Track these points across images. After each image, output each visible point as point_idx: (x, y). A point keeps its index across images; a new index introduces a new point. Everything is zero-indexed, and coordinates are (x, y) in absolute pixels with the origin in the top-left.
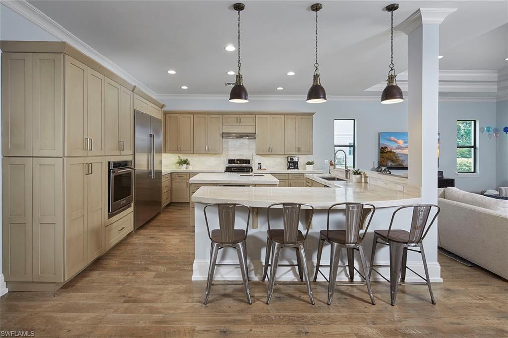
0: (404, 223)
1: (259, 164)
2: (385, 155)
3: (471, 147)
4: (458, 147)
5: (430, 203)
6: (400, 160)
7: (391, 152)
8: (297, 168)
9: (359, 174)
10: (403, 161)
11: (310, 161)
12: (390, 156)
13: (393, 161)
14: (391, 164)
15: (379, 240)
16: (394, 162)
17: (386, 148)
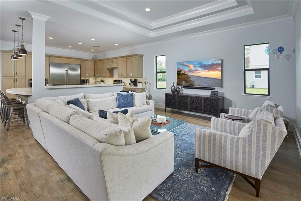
2: (180, 77)
6: (192, 81)
7: (184, 74)
10: (194, 82)
12: (184, 77)
13: (186, 81)
14: (185, 84)
16: (187, 83)
17: (181, 71)
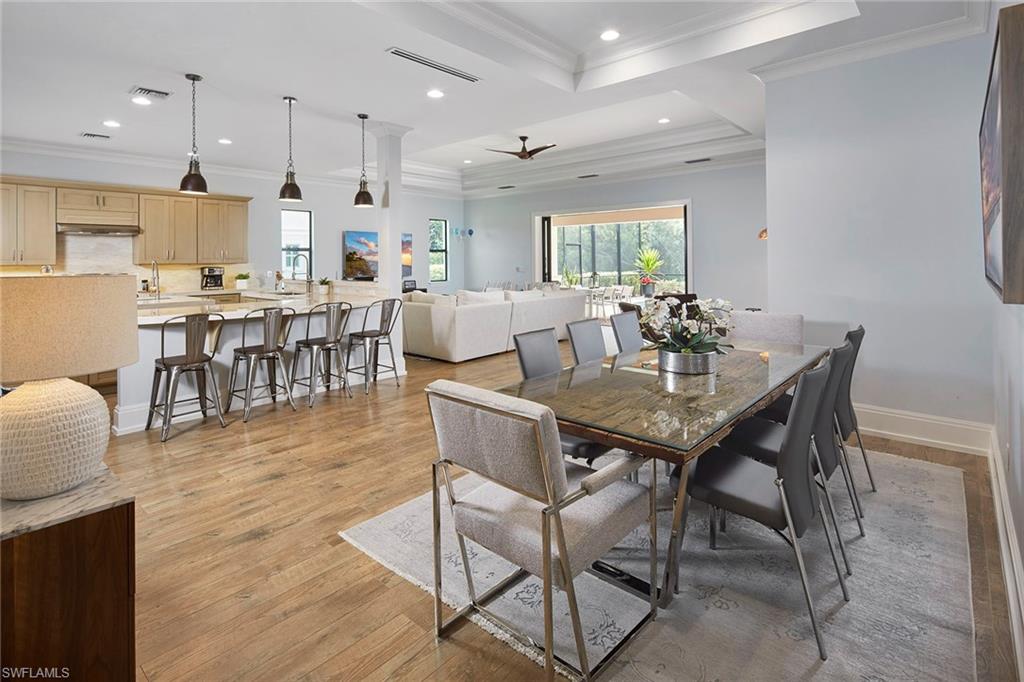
0: (374, 324)
1: (144, 281)
2: (352, 262)
3: (442, 251)
4: (431, 251)
5: (394, 298)
7: (360, 258)
8: (221, 285)
9: (327, 283)
11: (244, 274)
13: (363, 272)
15: (354, 341)
